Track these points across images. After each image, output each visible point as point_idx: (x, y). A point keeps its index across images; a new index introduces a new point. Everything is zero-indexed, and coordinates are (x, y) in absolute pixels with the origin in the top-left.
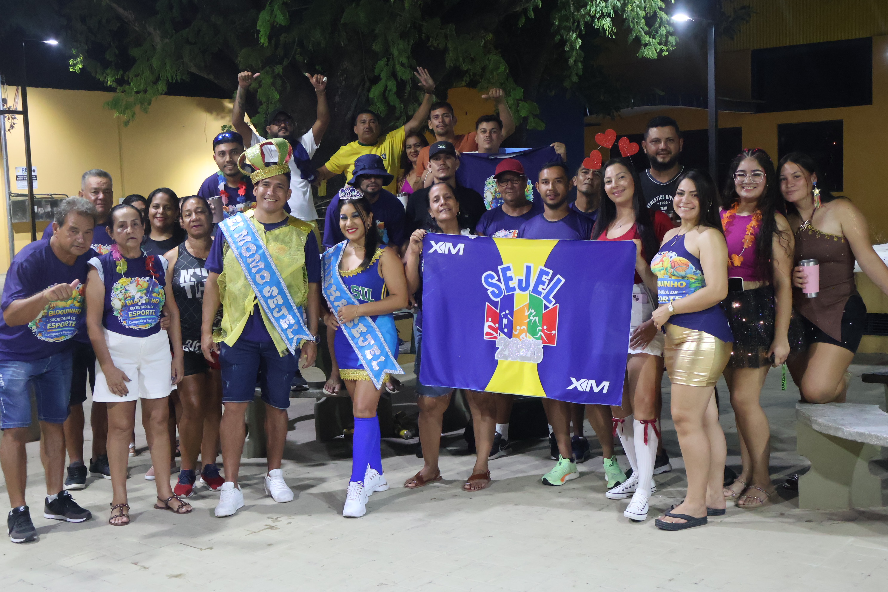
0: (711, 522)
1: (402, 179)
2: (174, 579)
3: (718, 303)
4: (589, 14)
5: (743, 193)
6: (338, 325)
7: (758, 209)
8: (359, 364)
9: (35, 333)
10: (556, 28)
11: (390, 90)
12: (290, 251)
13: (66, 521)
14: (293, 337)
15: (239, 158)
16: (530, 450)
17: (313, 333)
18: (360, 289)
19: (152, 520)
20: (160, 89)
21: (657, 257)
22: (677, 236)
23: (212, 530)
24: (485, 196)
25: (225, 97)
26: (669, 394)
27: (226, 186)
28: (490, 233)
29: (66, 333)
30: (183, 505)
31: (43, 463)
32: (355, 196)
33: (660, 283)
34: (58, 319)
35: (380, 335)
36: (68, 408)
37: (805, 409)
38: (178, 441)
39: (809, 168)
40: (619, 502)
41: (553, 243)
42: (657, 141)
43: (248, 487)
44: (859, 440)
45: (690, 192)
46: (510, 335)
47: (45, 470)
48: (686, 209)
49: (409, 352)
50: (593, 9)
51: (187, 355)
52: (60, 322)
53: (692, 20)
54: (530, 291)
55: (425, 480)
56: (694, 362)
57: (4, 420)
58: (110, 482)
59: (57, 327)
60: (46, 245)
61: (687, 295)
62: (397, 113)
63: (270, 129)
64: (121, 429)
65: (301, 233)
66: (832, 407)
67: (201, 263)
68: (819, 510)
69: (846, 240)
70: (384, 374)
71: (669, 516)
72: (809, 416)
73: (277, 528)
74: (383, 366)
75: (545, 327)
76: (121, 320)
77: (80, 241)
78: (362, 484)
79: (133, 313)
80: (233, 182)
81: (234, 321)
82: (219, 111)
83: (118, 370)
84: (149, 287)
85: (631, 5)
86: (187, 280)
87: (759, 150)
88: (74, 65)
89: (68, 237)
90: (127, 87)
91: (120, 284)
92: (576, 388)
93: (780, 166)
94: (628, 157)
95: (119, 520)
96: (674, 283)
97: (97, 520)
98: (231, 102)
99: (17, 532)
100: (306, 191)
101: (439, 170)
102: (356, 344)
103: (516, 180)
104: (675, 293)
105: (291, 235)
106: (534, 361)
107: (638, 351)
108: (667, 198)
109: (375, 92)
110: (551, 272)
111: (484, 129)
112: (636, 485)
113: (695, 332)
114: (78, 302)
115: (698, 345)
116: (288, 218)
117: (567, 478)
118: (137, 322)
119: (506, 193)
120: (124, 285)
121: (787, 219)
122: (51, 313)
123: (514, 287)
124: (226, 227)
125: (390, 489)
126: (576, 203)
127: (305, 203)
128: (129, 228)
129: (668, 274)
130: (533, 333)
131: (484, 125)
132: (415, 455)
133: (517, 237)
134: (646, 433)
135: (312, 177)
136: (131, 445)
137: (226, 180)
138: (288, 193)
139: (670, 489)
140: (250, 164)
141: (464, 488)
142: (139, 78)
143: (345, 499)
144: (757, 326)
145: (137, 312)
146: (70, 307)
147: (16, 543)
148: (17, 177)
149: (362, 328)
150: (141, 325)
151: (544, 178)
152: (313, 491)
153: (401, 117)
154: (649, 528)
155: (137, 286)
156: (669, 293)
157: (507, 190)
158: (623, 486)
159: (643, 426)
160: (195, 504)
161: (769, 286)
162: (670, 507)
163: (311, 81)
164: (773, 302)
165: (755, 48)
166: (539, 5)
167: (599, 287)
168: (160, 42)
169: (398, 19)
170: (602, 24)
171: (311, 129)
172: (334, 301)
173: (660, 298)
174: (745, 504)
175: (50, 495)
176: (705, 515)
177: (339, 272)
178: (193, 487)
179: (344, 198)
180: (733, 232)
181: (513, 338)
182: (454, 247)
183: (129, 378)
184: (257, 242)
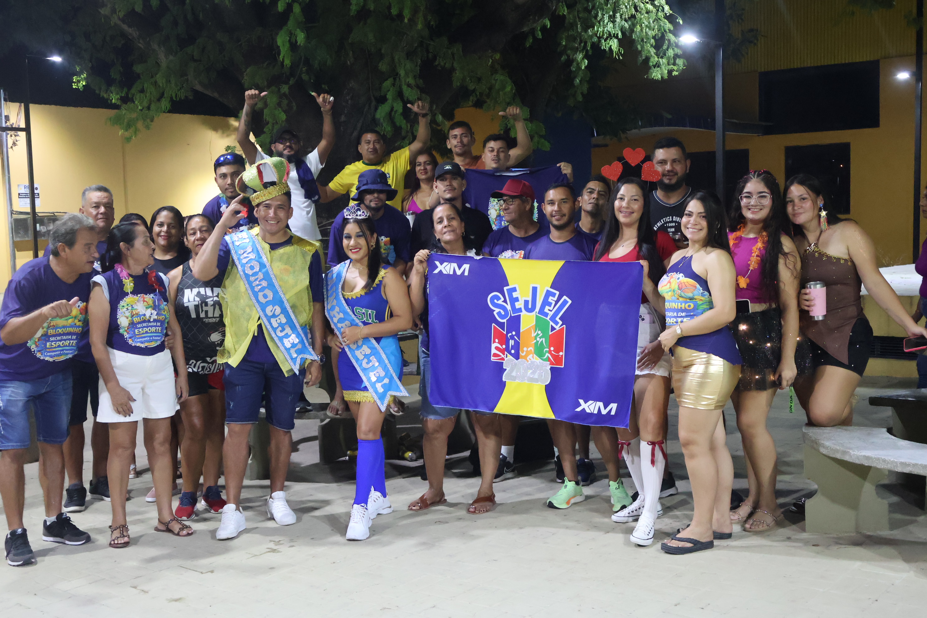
0: (718, 546)
1: (409, 198)
2: (174, 603)
3: (725, 325)
4: (596, 36)
5: (749, 215)
6: (342, 347)
7: (764, 231)
8: (363, 386)
9: (34, 351)
10: (563, 48)
11: (396, 111)
12: (294, 272)
13: (65, 544)
14: (297, 357)
16: (536, 473)
17: (318, 353)
18: (364, 311)
19: (152, 543)
20: (164, 107)
21: (665, 279)
22: (684, 258)
23: (212, 553)
24: (490, 214)
25: (231, 116)
26: (677, 416)
29: (66, 352)
30: (184, 528)
32: (360, 215)
33: (667, 305)
35: (384, 356)
36: (68, 429)
37: (813, 432)
38: (180, 462)
39: (816, 191)
40: (625, 526)
42: (663, 162)
43: (249, 510)
44: (866, 464)
45: (699, 213)
46: (517, 356)
47: (44, 491)
48: (694, 230)
49: (414, 373)
50: (601, 30)
53: (700, 42)
54: (536, 312)
55: (428, 502)
56: (702, 385)
58: (110, 503)
59: (57, 346)
61: (695, 317)
62: (403, 133)
63: (275, 147)
65: (306, 253)
66: (838, 430)
67: (206, 283)
68: (826, 534)
69: (852, 262)
70: (388, 396)
71: (675, 540)
72: (816, 439)
73: (279, 552)
74: (387, 388)
75: (552, 349)
76: (127, 338)
78: (365, 506)
79: (140, 330)
81: (238, 342)
82: (225, 129)
83: (124, 390)
85: (640, 26)
86: (191, 299)
87: (765, 172)
88: (79, 81)
90: (131, 105)
91: (126, 302)
92: (584, 410)
93: (787, 189)
95: (119, 542)
96: (681, 304)
97: (96, 543)
98: (236, 121)
99: (14, 555)
100: (310, 210)
101: (445, 191)
102: (360, 365)
104: (683, 315)
105: (296, 255)
106: (542, 383)
107: (646, 372)
108: (674, 220)
109: (381, 112)
110: (557, 293)
111: (491, 148)
112: (641, 508)
113: (704, 355)
114: (80, 321)
115: (707, 368)
116: (289, 237)
117: (573, 501)
118: (143, 339)
120: (130, 302)
121: (794, 241)
122: (51, 332)
123: (521, 308)
124: (231, 242)
125: (393, 511)
126: (580, 224)
129: (676, 295)
130: (540, 355)
131: (491, 144)
132: (420, 478)
133: (523, 258)
134: (653, 455)
135: (316, 197)
136: (132, 467)
138: (289, 212)
139: (677, 513)
141: (469, 511)
142: (143, 94)
143: (349, 522)
144: (764, 348)
145: (144, 329)
146: (71, 326)
147: (14, 566)
148: (19, 194)
149: (366, 349)
150: (147, 342)
151: (549, 199)
152: (317, 513)
153: (406, 137)
154: (655, 550)
155: (143, 303)
156: (677, 314)
158: (629, 509)
159: (650, 447)
160: (196, 526)
161: (776, 308)
162: (676, 531)
163: (318, 100)
164: (780, 325)
165: (763, 70)
166: (548, 25)
167: (604, 309)
168: (165, 60)
169: (404, 37)
170: (610, 45)
171: (317, 148)
172: (338, 322)
173: (668, 320)
174: (751, 527)
175: (48, 517)
176: (712, 539)
177: (342, 293)
178: (195, 510)
179: (348, 217)
180: (740, 252)
181: (519, 360)
182: (460, 268)
183: (134, 398)
184: (260, 260)
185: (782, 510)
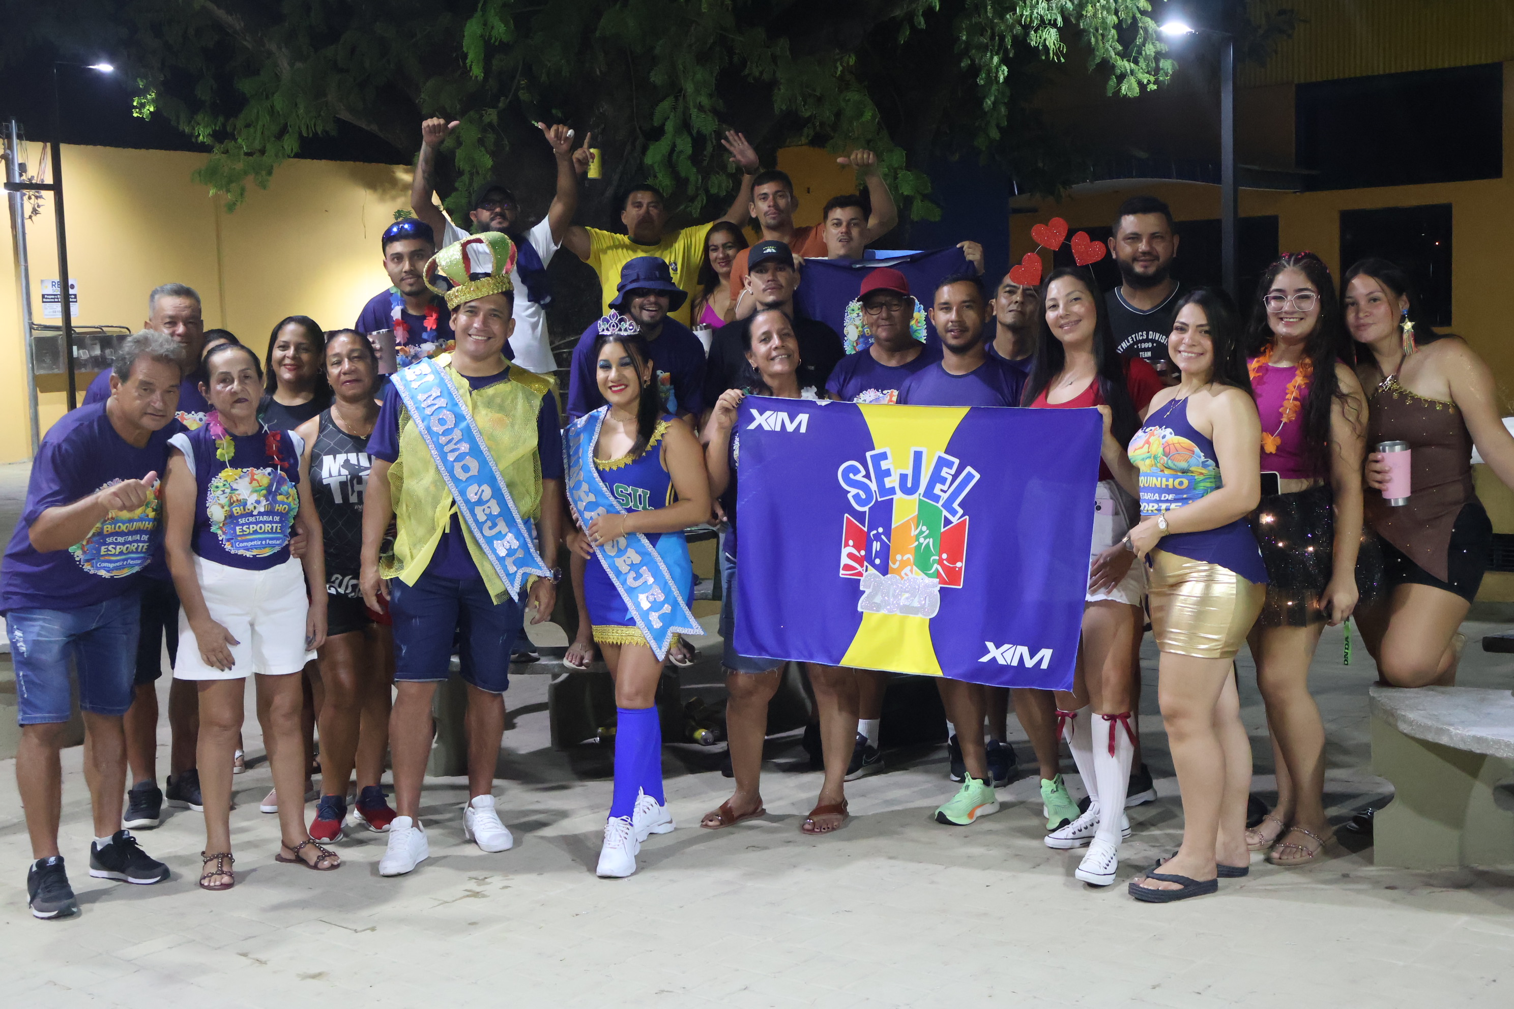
1: (702, 301)
2: (310, 981)
3: (1242, 516)
4: (1020, 24)
5: (1280, 328)
6: (591, 551)
7: (1307, 356)
8: (627, 617)
9: (80, 561)
10: (963, 46)
11: (681, 152)
12: (513, 425)
13: (127, 882)
14: (516, 572)
15: (426, 266)
16: (916, 765)
17: (549, 564)
18: (630, 490)
19: (272, 880)
20: (288, 149)
21: (1139, 438)
22: (1174, 401)
23: (374, 898)
24: (845, 332)
25: (398, 162)
26: (1156, 670)
27: (403, 312)
28: (850, 394)
29: (132, 562)
30: (326, 856)
31: (89, 782)
32: (625, 330)
33: (1143, 481)
34: (121, 540)
35: (663, 567)
36: (132, 692)
37: (1386, 696)
38: (318, 746)
39: (1396, 286)
40: (1067, 854)
41: (962, 412)
42: (1135, 237)
43: (435, 826)
44: (1477, 749)
45: (1199, 326)
46: (884, 570)
47: (92, 793)
48: (1190, 355)
49: (710, 597)
50: (1027, 13)
51: (334, 601)
52: (123, 544)
53: (1197, 33)
54: (920, 494)
55: (736, 814)
56: (1199, 616)
57: (25, 709)
58: (202, 816)
59: (117, 553)
60: (100, 413)
61: (1190, 502)
62: (691, 190)
63: (476, 216)
64: (220, 726)
65: (532, 394)
66: (1431, 692)
67: (359, 445)
68: (1408, 868)
69: (1457, 408)
70: (669, 634)
71: (1153, 878)
72: (1392, 708)
73: (484, 896)
74: (668, 620)
75: (945, 556)
76: (222, 541)
77: (158, 405)
78: (629, 821)
79: (244, 528)
80: (417, 306)
81: (417, 543)
82: (387, 186)
83: (217, 625)
84: (270, 485)
85: (1092, 6)
86: (335, 472)
87: (1307, 256)
88: (142, 106)
89: (137, 398)
90: (230, 145)
91: (223, 479)
92: (994, 659)
93: (1345, 283)
94: (1087, 266)
95: (217, 881)
96: (1167, 481)
97: (179, 881)
98: (407, 171)
99: (45, 900)
100: (538, 321)
101: (764, 290)
102: (624, 583)
103: (895, 305)
104: (1170, 499)
105: (515, 398)
106: (924, 615)
107: (1100, 596)
108: (1150, 337)
109: (655, 155)
110: (957, 461)
111: (837, 219)
112: (1095, 824)
113: (1203, 566)
114: (154, 510)
115: (1208, 588)
116: (508, 368)
117: (979, 812)
118: (249, 544)
119: (878, 326)
120: (229, 481)
121: (1356, 373)
122: (108, 528)
123: (894, 488)
124: (404, 382)
125: (676, 829)
126: (994, 343)
127: (535, 343)
128: (236, 383)
129: (1159, 465)
130: (924, 567)
131: (838, 213)
132: (720, 772)
133: (897, 403)
134: (1112, 736)
135: (548, 299)
136: (238, 754)
137: (404, 302)
138: (508, 324)
139: (1156, 832)
140: (444, 275)
141: (803, 829)
142: (252, 130)
143: (601, 847)
144: (1303, 555)
145: (251, 526)
146: (141, 520)
147: (42, 918)
148: (43, 296)
149: (632, 556)
150: (256, 548)
151: (943, 301)
152: (547, 832)
153: (697, 196)
154: (1119, 896)
155: (251, 483)
156: (1160, 497)
157: (880, 321)
159: (1107, 724)
160: (346, 854)
161: (1323, 487)
163: (547, 136)
164: (1331, 515)
165: (1302, 81)
166: (936, 6)
167: (1035, 487)
168: (288, 68)
169: (692, 29)
170: (1043, 38)
171: (547, 217)
172: (585, 509)
173: (1144, 506)
174: (1283, 857)
175: (100, 837)
176: (1215, 877)
177: (594, 461)
178: (343, 826)
179: (606, 333)
180: (1266, 391)
181: (889, 576)
182: (792, 420)
183: (237, 638)
184: (456, 409)
185: (1335, 828)
